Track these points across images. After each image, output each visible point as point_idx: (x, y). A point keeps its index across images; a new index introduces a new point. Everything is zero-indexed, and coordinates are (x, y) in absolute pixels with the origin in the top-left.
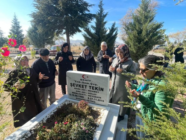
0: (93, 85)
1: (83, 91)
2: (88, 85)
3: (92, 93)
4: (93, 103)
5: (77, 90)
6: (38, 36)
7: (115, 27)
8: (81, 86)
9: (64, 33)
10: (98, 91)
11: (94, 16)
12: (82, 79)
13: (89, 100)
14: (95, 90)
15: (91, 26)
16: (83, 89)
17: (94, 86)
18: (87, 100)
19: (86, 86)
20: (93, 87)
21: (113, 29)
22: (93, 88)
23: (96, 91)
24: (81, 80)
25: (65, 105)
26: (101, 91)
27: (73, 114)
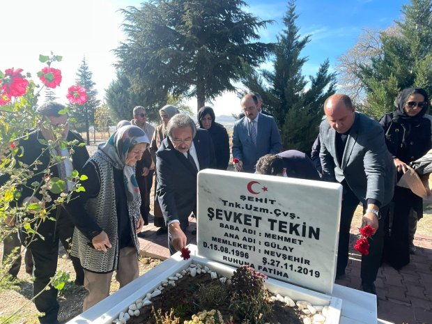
0: (282, 218)
1: (248, 235)
2: (265, 216)
3: (277, 242)
4: (279, 277)
5: (229, 231)
6: (130, 101)
7: (328, 74)
8: (242, 218)
9: (192, 95)
10: (300, 238)
11: (271, 47)
12: (248, 194)
13: (267, 266)
14: (291, 233)
15: (262, 73)
16: (248, 227)
17: (288, 219)
18: (260, 267)
19: (258, 219)
20: (281, 223)
21: (323, 79)
22: (281, 227)
23: (293, 236)
24: (243, 198)
25: (187, 276)
26: (310, 237)
27: (213, 312)
